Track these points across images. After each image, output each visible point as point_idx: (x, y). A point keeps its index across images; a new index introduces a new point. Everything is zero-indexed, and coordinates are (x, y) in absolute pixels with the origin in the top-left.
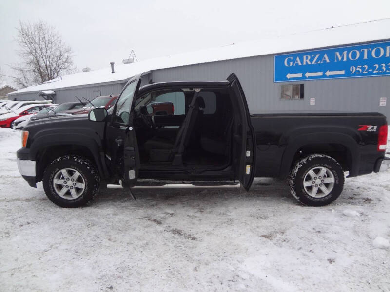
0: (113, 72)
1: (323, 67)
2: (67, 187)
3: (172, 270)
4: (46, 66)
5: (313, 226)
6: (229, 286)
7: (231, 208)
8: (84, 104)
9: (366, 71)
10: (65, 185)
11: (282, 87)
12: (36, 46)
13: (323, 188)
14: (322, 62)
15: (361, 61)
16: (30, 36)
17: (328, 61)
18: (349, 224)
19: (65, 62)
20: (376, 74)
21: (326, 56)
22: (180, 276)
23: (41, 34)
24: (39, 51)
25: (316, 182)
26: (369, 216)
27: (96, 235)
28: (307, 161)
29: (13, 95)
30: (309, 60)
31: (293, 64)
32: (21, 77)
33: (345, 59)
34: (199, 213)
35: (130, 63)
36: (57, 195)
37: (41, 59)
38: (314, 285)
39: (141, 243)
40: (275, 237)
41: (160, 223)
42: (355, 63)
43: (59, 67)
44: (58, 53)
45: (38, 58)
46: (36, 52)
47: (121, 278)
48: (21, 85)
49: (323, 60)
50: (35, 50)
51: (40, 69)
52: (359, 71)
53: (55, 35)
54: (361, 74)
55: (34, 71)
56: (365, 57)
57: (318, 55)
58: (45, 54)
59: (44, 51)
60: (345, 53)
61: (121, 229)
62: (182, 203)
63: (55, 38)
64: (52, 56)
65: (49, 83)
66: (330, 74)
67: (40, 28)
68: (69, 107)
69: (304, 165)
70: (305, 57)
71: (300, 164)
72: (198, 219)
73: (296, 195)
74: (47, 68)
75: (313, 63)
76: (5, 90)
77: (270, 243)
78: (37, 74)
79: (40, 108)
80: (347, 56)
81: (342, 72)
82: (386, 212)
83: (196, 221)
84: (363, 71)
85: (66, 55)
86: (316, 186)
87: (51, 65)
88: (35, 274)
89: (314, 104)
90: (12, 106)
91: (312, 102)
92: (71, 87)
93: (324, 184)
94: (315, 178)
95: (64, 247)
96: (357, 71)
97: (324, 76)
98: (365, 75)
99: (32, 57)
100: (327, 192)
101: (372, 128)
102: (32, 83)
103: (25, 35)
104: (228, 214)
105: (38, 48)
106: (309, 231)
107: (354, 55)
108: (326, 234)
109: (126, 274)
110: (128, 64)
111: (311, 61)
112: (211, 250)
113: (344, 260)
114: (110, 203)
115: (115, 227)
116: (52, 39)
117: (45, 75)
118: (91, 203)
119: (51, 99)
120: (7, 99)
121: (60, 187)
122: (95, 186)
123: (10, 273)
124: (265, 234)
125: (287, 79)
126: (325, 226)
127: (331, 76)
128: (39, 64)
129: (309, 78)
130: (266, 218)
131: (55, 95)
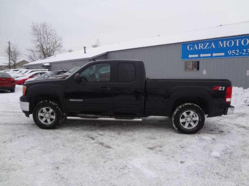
0: (85, 53)
1: (211, 51)
2: (46, 117)
3: (92, 162)
4: (47, 48)
5: (180, 144)
6: (119, 171)
7: (136, 133)
8: (65, 72)
9: (238, 53)
10: (45, 116)
11: (186, 63)
12: (42, 36)
13: (192, 123)
14: (210, 48)
15: (235, 47)
16: (38, 30)
17: (214, 47)
18: (203, 144)
19: (58, 46)
20: (244, 55)
21: (213, 44)
22: (95, 165)
23: (44, 29)
24: (43, 40)
25: (188, 119)
26: (217, 141)
27: (57, 143)
28: (182, 107)
29: (27, 66)
30: (203, 47)
31: (193, 49)
32: (32, 55)
33: (225, 46)
34: (118, 135)
35: (96, 47)
36: (40, 121)
37: (44, 45)
38: (166, 173)
39: (80, 148)
40: (155, 149)
41: (93, 139)
42: (231, 49)
43: (55, 49)
44: (54, 41)
45: (42, 43)
46: (41, 40)
47: (64, 164)
48: (32, 60)
49: (211, 46)
50: (41, 39)
51: (43, 50)
52: (233, 54)
53: (53, 30)
54: (235, 55)
55: (40, 51)
56: (238, 45)
57: (208, 44)
58: (46, 41)
59: (46, 39)
60: (225, 42)
61: (71, 141)
62: (110, 129)
63: (53, 31)
64: (50, 42)
65: (48, 59)
66: (215, 55)
67: (44, 26)
68: (56, 74)
69: (180, 109)
70: (200, 44)
71: (178, 109)
72: (115, 138)
73: (176, 127)
74: (47, 49)
75: (205, 48)
76: (22, 63)
77: (151, 151)
78: (42, 53)
79: (41, 74)
80: (226, 44)
81: (223, 54)
82: (229, 139)
83: (114, 139)
84: (236, 53)
85: (59, 42)
86: (188, 122)
87: (50, 48)
88: (21, 160)
89: (205, 74)
90: (25, 73)
91: (204, 72)
92: (60, 61)
93: (193, 121)
94: (187, 117)
95: (39, 148)
96: (232, 53)
97: (212, 56)
98: (237, 56)
99: (39, 43)
100: (194, 126)
101: (222, 88)
102: (38, 59)
103: (35, 30)
104: (134, 136)
105: (43, 38)
106: (177, 147)
107: (230, 44)
108: (186, 149)
109: (67, 162)
110: (95, 48)
111: (204, 47)
112: (116, 153)
113: (190, 162)
114: (69, 127)
115: (68, 140)
116: (51, 32)
117: (46, 54)
118: (58, 127)
119: (48, 68)
120: (23, 68)
121: (42, 117)
122: (60, 117)
123: (9, 159)
124: (150, 147)
125: (189, 58)
126: (187, 145)
127: (216, 57)
128: (43, 48)
129: (203, 57)
130: (155, 139)
131: (50, 66)
